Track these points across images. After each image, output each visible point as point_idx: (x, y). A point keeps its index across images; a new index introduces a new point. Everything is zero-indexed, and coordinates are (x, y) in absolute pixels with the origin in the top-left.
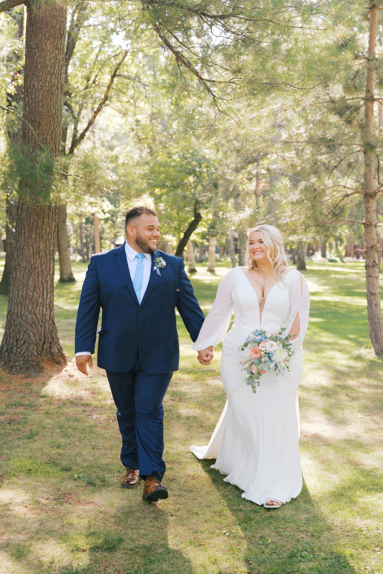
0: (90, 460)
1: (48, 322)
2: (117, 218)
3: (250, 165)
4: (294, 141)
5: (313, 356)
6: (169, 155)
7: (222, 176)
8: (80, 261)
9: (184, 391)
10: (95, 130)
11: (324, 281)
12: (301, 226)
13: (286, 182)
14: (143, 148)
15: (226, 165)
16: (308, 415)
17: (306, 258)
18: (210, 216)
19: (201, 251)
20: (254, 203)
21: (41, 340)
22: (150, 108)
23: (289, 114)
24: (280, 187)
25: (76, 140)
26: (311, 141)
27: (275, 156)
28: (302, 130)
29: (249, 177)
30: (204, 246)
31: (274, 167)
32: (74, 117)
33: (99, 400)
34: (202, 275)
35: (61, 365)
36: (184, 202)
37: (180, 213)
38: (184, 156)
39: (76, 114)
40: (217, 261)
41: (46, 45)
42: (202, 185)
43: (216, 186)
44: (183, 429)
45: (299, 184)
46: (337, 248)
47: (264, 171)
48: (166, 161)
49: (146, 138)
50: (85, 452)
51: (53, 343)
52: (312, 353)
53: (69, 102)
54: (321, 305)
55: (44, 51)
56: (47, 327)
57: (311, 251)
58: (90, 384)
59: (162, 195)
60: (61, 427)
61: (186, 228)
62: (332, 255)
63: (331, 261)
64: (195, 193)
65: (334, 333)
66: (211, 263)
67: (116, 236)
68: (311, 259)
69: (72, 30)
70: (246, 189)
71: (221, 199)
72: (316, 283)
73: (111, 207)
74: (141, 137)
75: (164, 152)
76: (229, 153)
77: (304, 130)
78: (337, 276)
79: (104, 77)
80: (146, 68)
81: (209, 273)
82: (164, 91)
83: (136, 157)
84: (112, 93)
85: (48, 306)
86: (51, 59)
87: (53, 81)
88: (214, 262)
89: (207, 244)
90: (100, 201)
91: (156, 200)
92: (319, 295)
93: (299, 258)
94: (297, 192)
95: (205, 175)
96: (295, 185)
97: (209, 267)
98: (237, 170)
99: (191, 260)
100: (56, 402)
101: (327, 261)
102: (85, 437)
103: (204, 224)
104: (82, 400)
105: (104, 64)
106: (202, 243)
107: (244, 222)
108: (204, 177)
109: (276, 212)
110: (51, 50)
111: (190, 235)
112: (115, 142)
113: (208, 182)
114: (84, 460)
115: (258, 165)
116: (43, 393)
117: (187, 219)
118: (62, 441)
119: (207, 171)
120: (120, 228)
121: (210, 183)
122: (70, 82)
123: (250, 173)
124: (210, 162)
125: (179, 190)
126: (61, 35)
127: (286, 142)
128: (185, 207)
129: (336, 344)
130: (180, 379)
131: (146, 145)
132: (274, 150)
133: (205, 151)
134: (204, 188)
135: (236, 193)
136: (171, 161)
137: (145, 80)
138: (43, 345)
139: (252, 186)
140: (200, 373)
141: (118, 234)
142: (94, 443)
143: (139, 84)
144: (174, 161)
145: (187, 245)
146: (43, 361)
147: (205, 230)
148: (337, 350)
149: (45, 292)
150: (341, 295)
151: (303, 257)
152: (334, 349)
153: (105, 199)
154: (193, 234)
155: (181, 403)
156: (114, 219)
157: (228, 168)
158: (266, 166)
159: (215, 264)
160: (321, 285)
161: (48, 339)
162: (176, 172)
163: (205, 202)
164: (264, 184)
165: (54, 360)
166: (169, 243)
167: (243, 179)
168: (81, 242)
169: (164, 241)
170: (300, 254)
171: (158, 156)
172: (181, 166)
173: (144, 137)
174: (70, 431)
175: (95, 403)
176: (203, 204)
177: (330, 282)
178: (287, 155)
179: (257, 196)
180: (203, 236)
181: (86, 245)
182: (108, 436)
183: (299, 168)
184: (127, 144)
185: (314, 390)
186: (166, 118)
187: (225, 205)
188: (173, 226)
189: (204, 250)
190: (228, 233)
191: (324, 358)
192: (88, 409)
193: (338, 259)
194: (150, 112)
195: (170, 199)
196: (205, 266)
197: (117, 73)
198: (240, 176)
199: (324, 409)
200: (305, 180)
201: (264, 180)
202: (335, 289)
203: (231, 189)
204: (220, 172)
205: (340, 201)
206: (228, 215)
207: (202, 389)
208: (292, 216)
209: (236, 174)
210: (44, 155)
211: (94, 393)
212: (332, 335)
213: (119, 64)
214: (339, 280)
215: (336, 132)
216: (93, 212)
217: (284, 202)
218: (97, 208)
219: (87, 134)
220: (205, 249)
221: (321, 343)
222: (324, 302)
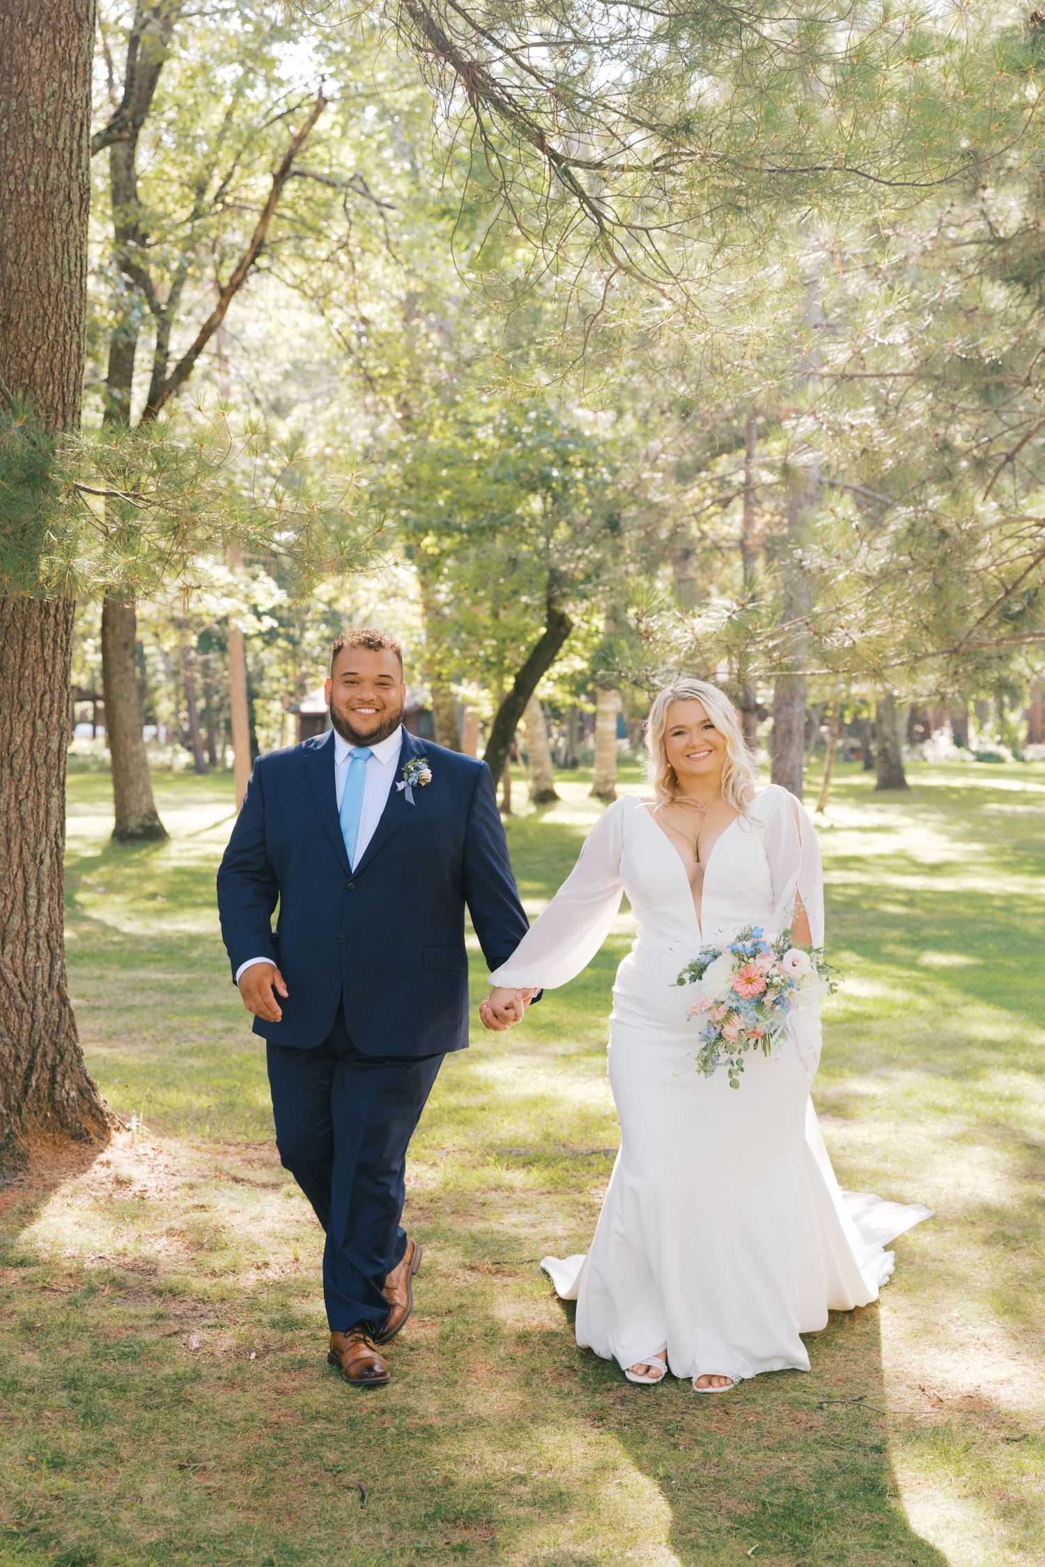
0: (164, 1520)
1: (45, 995)
2: (303, 629)
3: (725, 456)
4: (869, 372)
5: (947, 1092)
6: (466, 428)
7: (636, 493)
8: (188, 767)
9: (512, 1231)
10: (226, 352)
11: (963, 826)
12: (898, 655)
13: (844, 507)
14: (381, 408)
15: (647, 456)
16: (943, 1319)
17: (905, 748)
18: (599, 622)
19: (571, 732)
20: (739, 578)
21: (18, 1058)
22: (401, 277)
23: (855, 283)
24: (825, 527)
25: (165, 383)
26: (925, 372)
27: (808, 423)
28: (898, 336)
29: (721, 495)
30: (582, 715)
31: (806, 458)
32: (156, 310)
33: (214, 1274)
34: (575, 809)
35: (90, 1142)
36: (515, 576)
37: (502, 613)
38: (511, 431)
39: (162, 298)
40: (622, 761)
41: (26, 51)
42: (569, 523)
43: (614, 526)
44: (504, 1380)
45: (889, 516)
46: (1001, 716)
47: (767, 477)
48: (454, 446)
49: (392, 376)
50: (150, 1488)
51: (60, 1069)
52: (943, 1082)
53: (136, 260)
54: (964, 909)
55: (19, 72)
56: (41, 1012)
57: (920, 728)
58: (186, 1212)
59: (444, 554)
60: (72, 1384)
61: (521, 662)
62: (984, 739)
63: (982, 757)
64: (547, 548)
65: (1011, 1007)
66: (604, 772)
67: (301, 688)
68: (921, 754)
69: (143, 27)
70: (711, 534)
71: (632, 568)
72: (939, 832)
73: (280, 597)
74: (375, 373)
75: (451, 419)
76: (655, 418)
77: (905, 334)
78: (1007, 808)
79: (252, 181)
80: (388, 153)
81: (596, 803)
82: (446, 225)
83: (361, 435)
84: (277, 230)
85: (43, 943)
86: (43, 99)
87: (52, 174)
88: (614, 769)
89: (589, 708)
90: (246, 578)
91: (423, 571)
92: (952, 874)
93: (883, 752)
94: (883, 542)
95: (582, 490)
96: (875, 523)
97: (597, 784)
98: (684, 474)
99: (538, 763)
100: (62, 1283)
101: (970, 757)
102: (156, 1421)
103: (578, 645)
104: (154, 1272)
105: (251, 139)
106: (574, 707)
107: (708, 645)
108: (578, 498)
109: (817, 609)
110: (45, 71)
111: (535, 681)
112: (293, 390)
113: (589, 511)
114: (144, 1519)
115: (749, 456)
116: (20, 1250)
117: (524, 632)
118: (73, 1440)
119: (586, 476)
120: (315, 661)
121: (594, 516)
122: (142, 196)
123: (723, 482)
124: (595, 449)
125: (499, 538)
126: (77, 16)
127: (843, 378)
128: (515, 593)
129: (1022, 1046)
130: (498, 1188)
131: (390, 399)
132: (803, 404)
133: (579, 412)
134: (577, 530)
135: (679, 546)
136: (472, 448)
137: (383, 188)
138: (28, 1077)
139: (729, 525)
140: (567, 1163)
141: (309, 681)
142: (185, 1446)
143: (365, 201)
144: (481, 446)
145: (526, 716)
146: (25, 1132)
147: (579, 664)
148: (1027, 1068)
149: (32, 892)
150: (1022, 872)
151: (896, 746)
152: (1014, 1066)
153: (259, 570)
154: (543, 680)
155: (497, 1280)
156: (295, 632)
157: (654, 468)
158: (777, 457)
159: (615, 771)
160: (956, 838)
161: (44, 1055)
162: (488, 482)
163: (580, 576)
164: (768, 517)
165: (64, 1125)
166: (469, 709)
167: (699, 502)
168: (190, 709)
169: (454, 703)
170: (886, 739)
171: (429, 432)
172: (504, 461)
173: (385, 371)
174: (105, 1399)
175: (201, 1284)
176: (573, 583)
177: (984, 828)
178: (847, 418)
179: (748, 556)
180: (578, 684)
181: (206, 717)
182: (239, 1415)
183: (889, 463)
184: (331, 395)
185: (957, 1221)
186: (452, 310)
187: (646, 585)
188: (482, 653)
189: (582, 729)
190: (656, 681)
191: (984, 1097)
192: (175, 1308)
193: (1005, 752)
194: (402, 294)
195: (470, 570)
196: (584, 778)
197: (294, 168)
198: (694, 493)
199: (996, 1294)
200: (906, 504)
201: (768, 506)
202: (1002, 852)
203: (663, 534)
204: (627, 481)
205: (1028, 571)
206: (654, 623)
207: (571, 1223)
208: (866, 625)
209: (679, 487)
210: (17, 424)
211: (199, 1246)
212: (1005, 1014)
213: (299, 139)
214: (1012, 820)
215: (1014, 340)
216: (221, 613)
217: (841, 577)
218: (233, 601)
219: (201, 362)
220: (582, 725)
221: (971, 1042)
222: (972, 897)
